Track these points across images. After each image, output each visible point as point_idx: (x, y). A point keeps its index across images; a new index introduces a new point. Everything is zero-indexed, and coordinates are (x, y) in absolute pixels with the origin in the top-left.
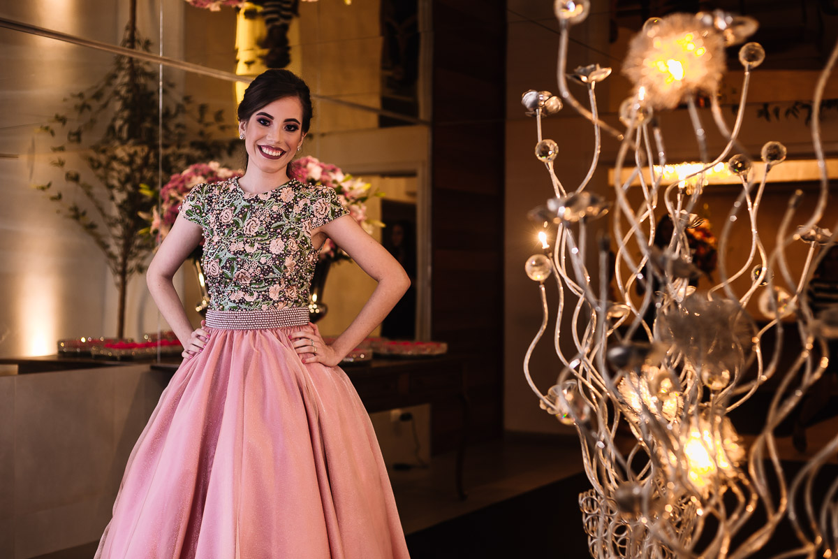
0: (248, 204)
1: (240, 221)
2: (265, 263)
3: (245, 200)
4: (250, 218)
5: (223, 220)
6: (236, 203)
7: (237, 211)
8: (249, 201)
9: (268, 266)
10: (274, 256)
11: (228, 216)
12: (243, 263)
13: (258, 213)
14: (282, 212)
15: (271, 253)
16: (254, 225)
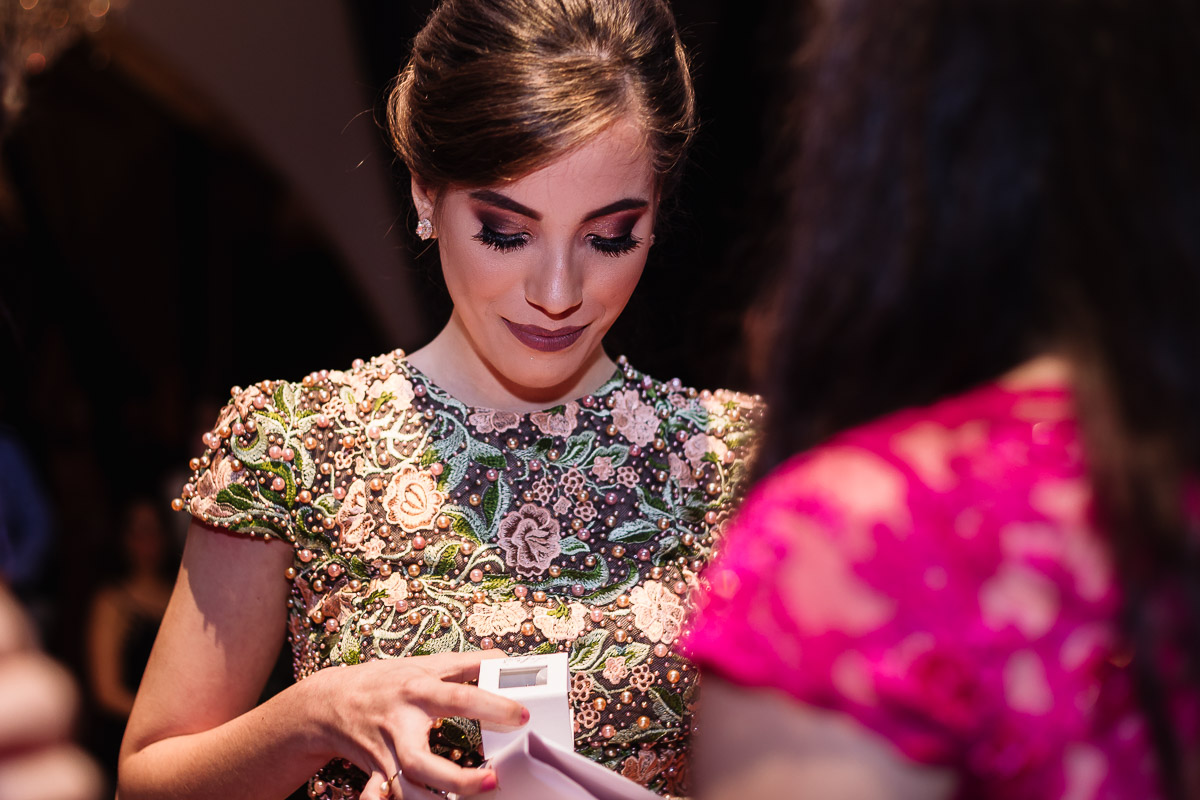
0: (495, 452)
1: (475, 520)
2: (624, 683)
3: (479, 437)
4: (513, 507)
5: (401, 516)
6: (445, 447)
7: (453, 481)
8: (502, 441)
9: (635, 693)
10: (660, 650)
11: (414, 501)
14: (631, 479)
15: (645, 640)
16: (537, 532)
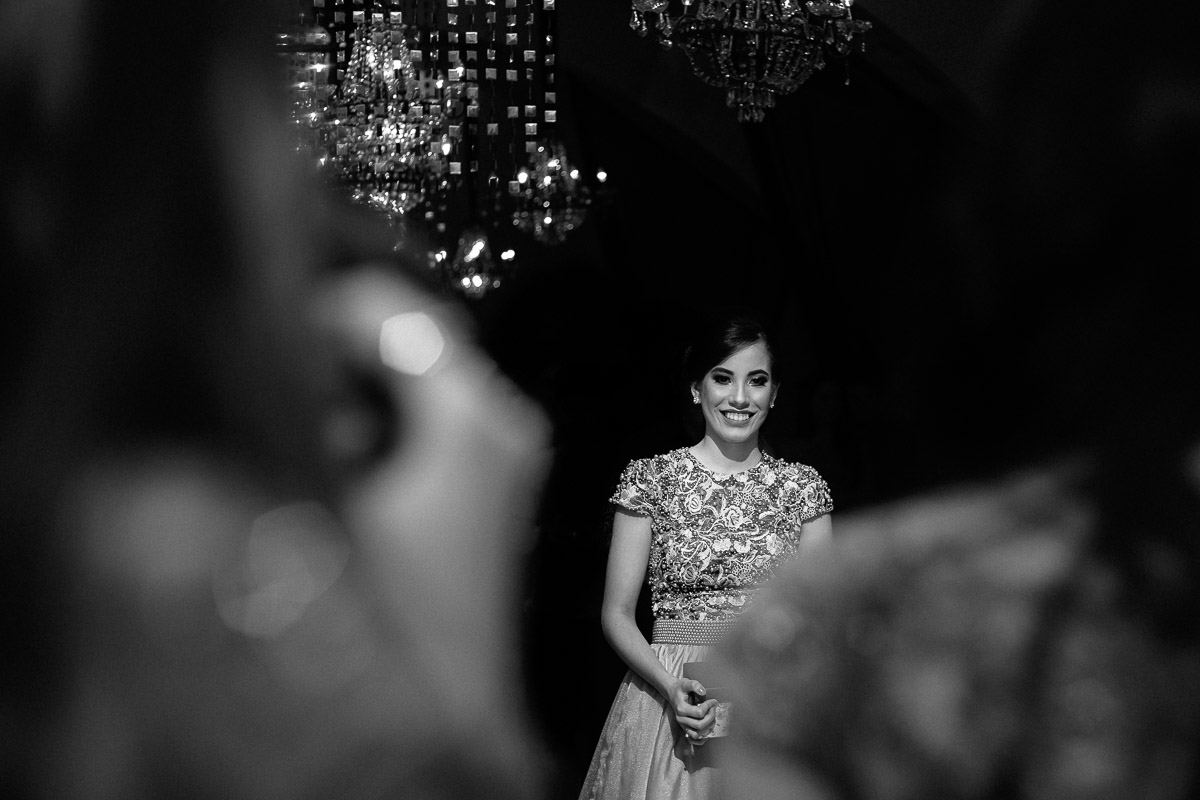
0: (721, 487)
1: (715, 511)
3: (716, 482)
4: (727, 507)
5: (690, 509)
6: (704, 486)
7: (707, 497)
8: (723, 484)
11: (695, 504)
12: (732, 567)
13: (737, 500)
15: (769, 554)
16: (735, 515)
